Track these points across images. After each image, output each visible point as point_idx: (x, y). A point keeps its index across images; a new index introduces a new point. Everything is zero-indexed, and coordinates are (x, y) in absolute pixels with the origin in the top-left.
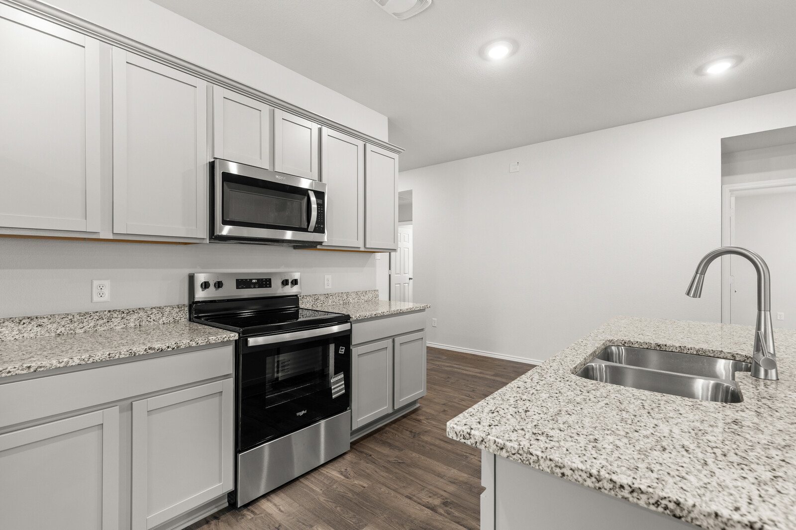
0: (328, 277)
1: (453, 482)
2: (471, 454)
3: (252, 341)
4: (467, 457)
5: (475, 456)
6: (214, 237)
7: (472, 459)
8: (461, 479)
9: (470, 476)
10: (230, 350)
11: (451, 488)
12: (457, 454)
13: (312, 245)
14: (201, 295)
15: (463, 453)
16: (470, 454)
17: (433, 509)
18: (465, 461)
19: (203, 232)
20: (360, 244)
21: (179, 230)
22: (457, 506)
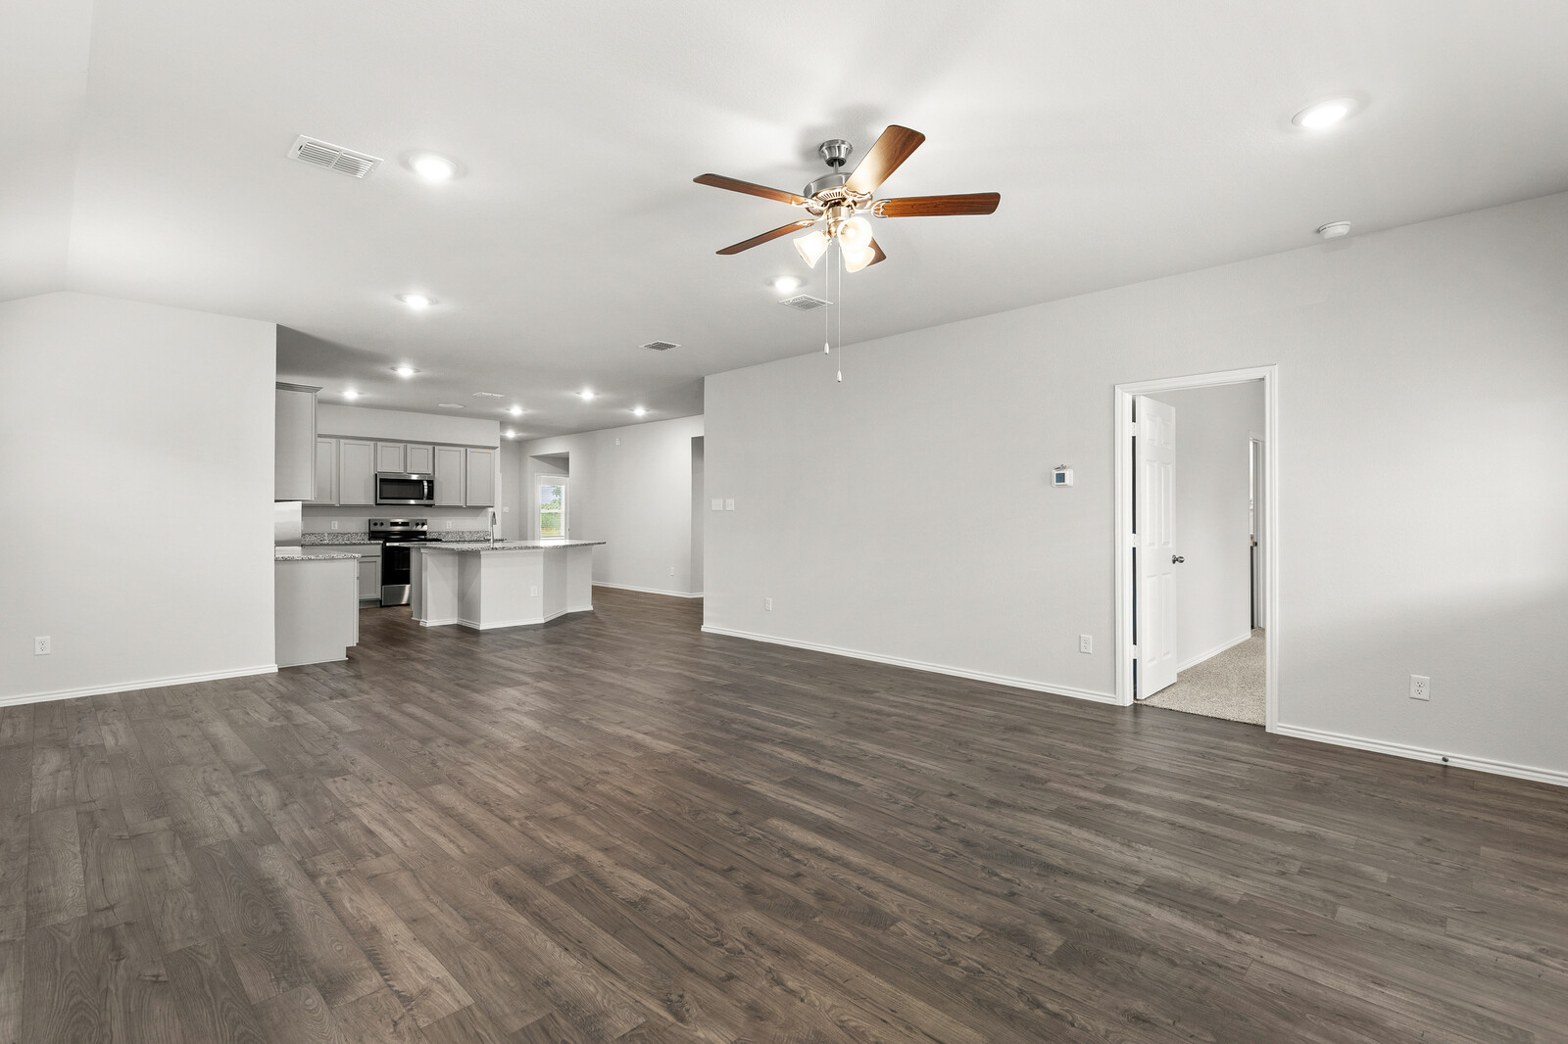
0: (450, 522)
3: (388, 544)
6: (377, 504)
10: (380, 547)
13: (430, 506)
14: (373, 528)
19: (372, 503)
20: (462, 504)
21: (363, 502)
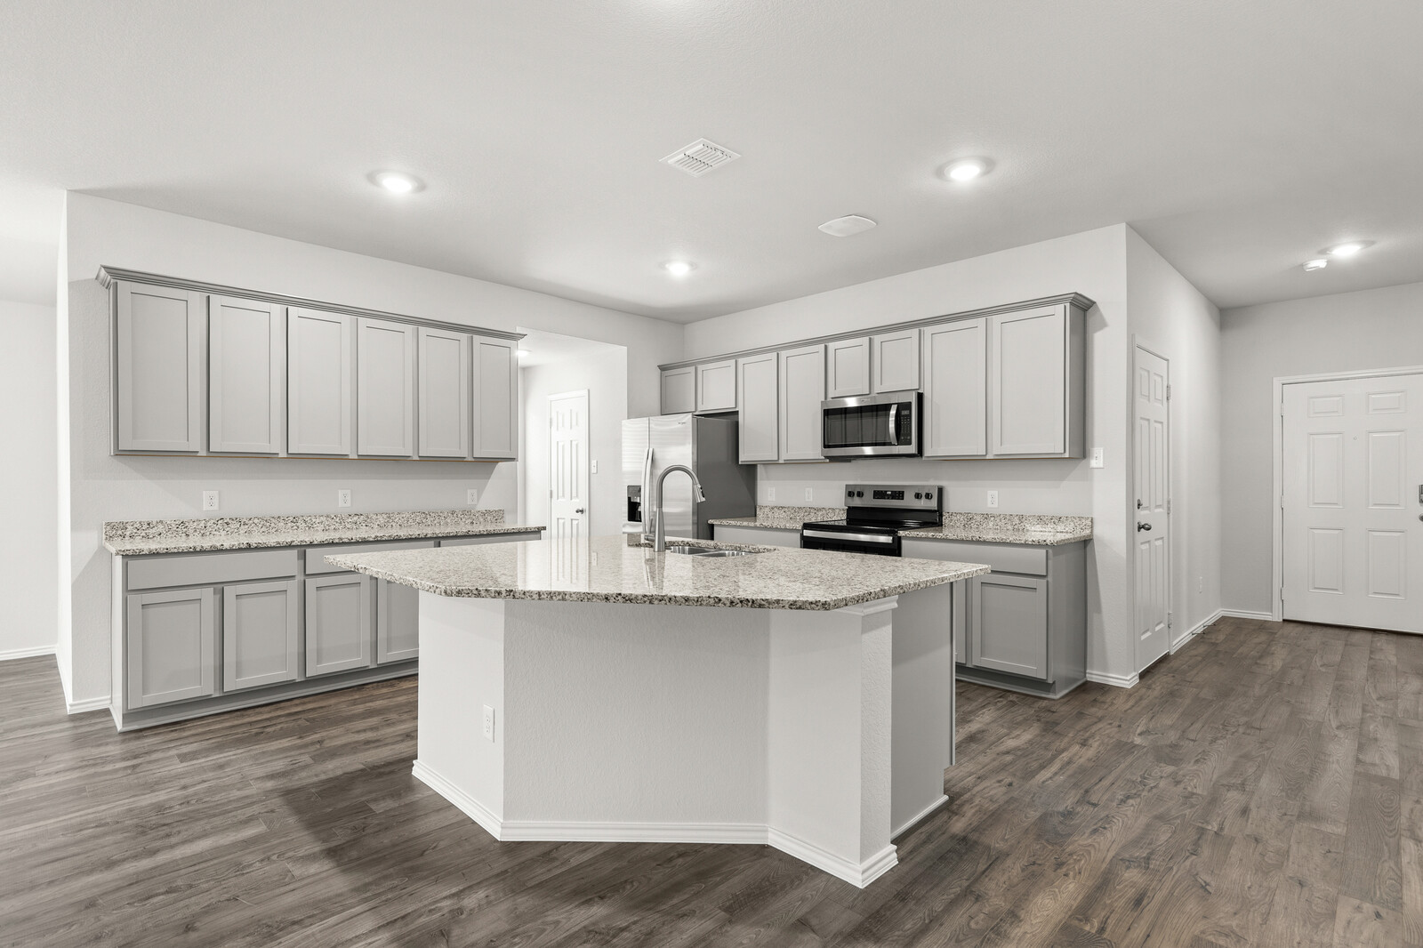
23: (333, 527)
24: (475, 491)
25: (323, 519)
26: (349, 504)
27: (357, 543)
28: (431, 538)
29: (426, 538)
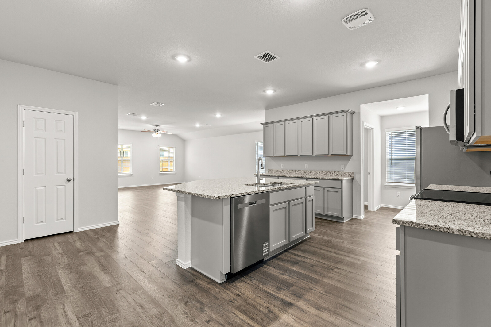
1: (331, 278)
2: (322, 294)
4: (325, 292)
5: (320, 293)
7: (322, 290)
8: (327, 279)
9: (322, 280)
11: (331, 275)
12: (333, 294)
15: (328, 295)
16: (324, 294)
17: (337, 268)
18: (327, 289)
22: (326, 268)
23: (303, 174)
24: (343, 165)
25: (301, 171)
26: (307, 168)
27: (288, 177)
28: (305, 178)
29: (303, 178)
